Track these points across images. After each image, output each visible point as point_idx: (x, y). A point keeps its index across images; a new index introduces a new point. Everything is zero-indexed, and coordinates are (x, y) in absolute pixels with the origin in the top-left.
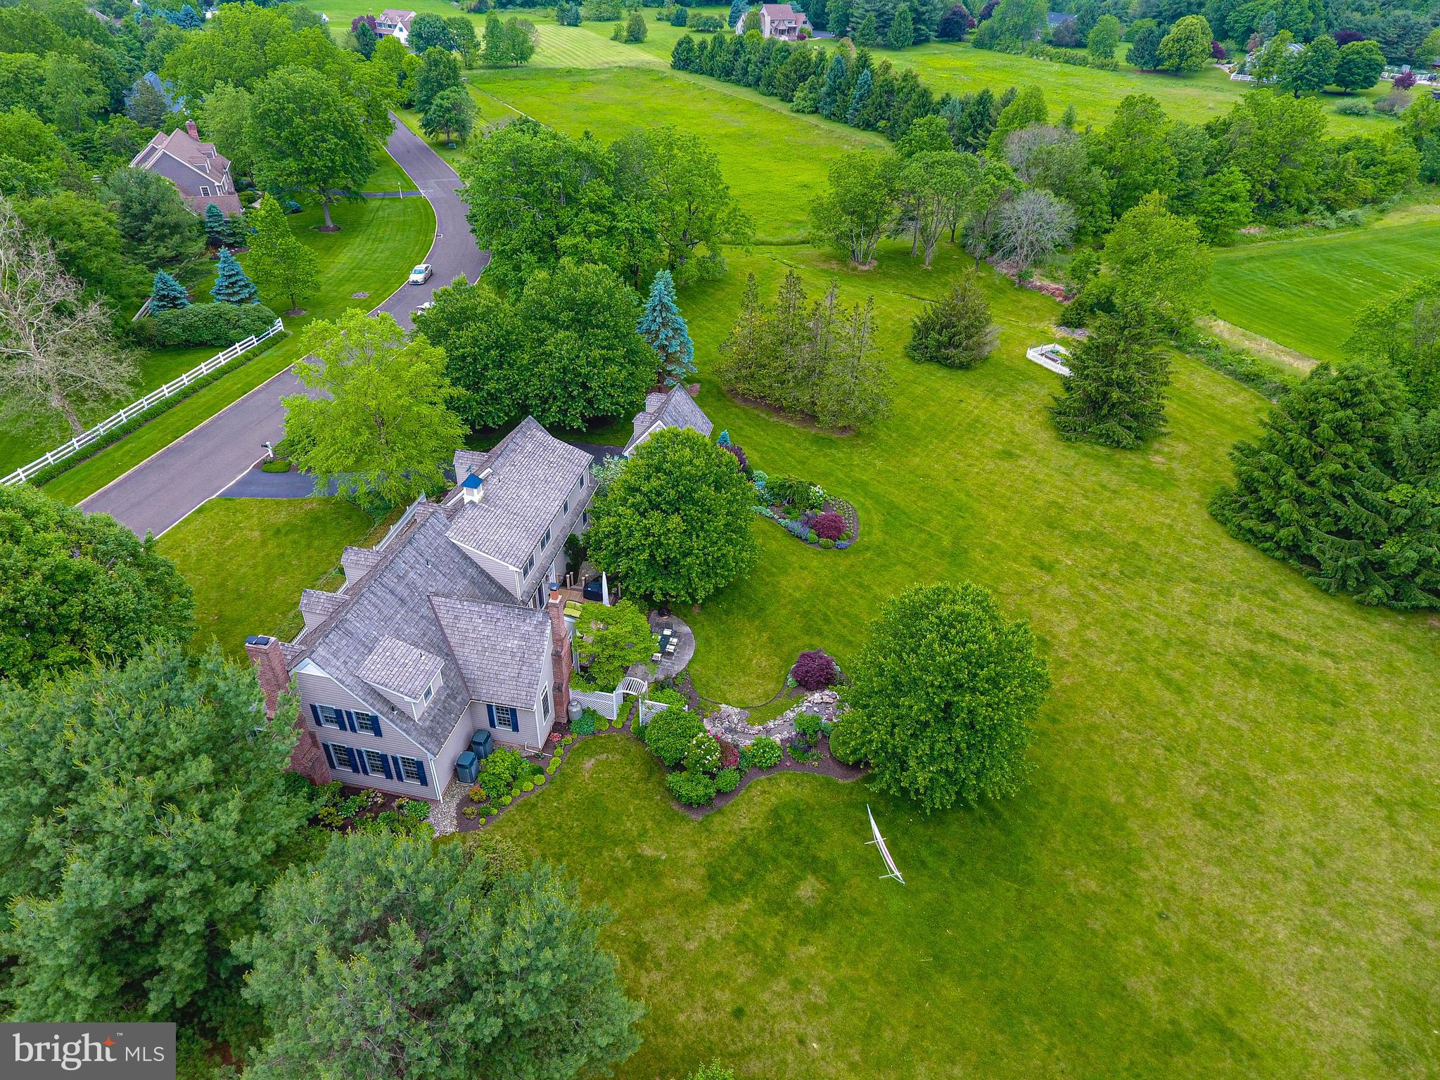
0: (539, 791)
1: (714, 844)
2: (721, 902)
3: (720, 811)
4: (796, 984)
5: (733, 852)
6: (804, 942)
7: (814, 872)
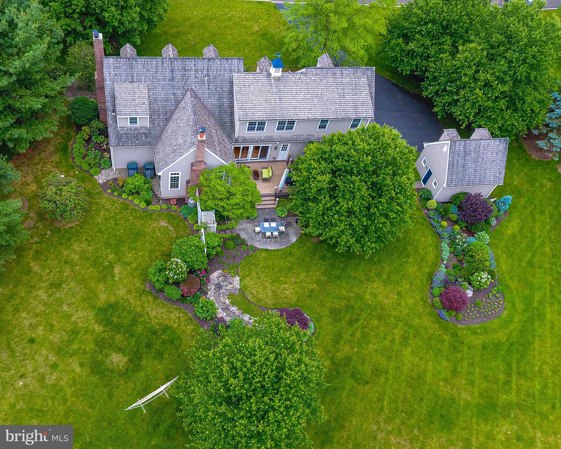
0: (136, 208)
1: (132, 301)
2: (96, 315)
3: (155, 299)
4: (54, 366)
5: (130, 313)
6: (82, 365)
7: (131, 360)
